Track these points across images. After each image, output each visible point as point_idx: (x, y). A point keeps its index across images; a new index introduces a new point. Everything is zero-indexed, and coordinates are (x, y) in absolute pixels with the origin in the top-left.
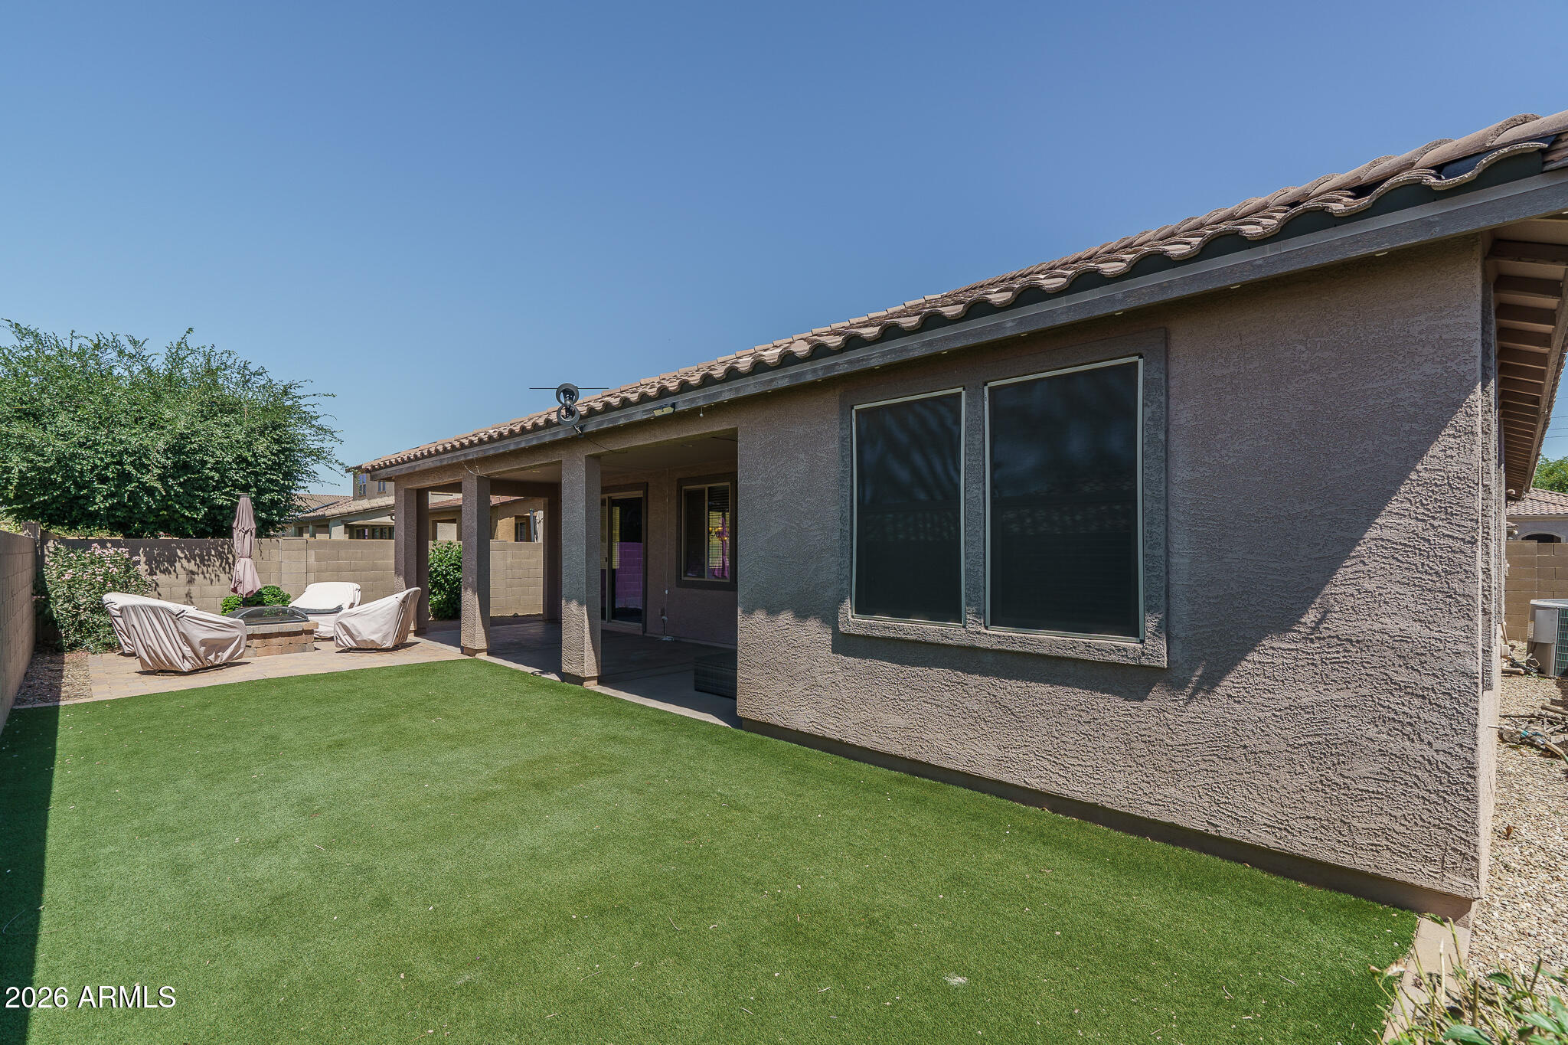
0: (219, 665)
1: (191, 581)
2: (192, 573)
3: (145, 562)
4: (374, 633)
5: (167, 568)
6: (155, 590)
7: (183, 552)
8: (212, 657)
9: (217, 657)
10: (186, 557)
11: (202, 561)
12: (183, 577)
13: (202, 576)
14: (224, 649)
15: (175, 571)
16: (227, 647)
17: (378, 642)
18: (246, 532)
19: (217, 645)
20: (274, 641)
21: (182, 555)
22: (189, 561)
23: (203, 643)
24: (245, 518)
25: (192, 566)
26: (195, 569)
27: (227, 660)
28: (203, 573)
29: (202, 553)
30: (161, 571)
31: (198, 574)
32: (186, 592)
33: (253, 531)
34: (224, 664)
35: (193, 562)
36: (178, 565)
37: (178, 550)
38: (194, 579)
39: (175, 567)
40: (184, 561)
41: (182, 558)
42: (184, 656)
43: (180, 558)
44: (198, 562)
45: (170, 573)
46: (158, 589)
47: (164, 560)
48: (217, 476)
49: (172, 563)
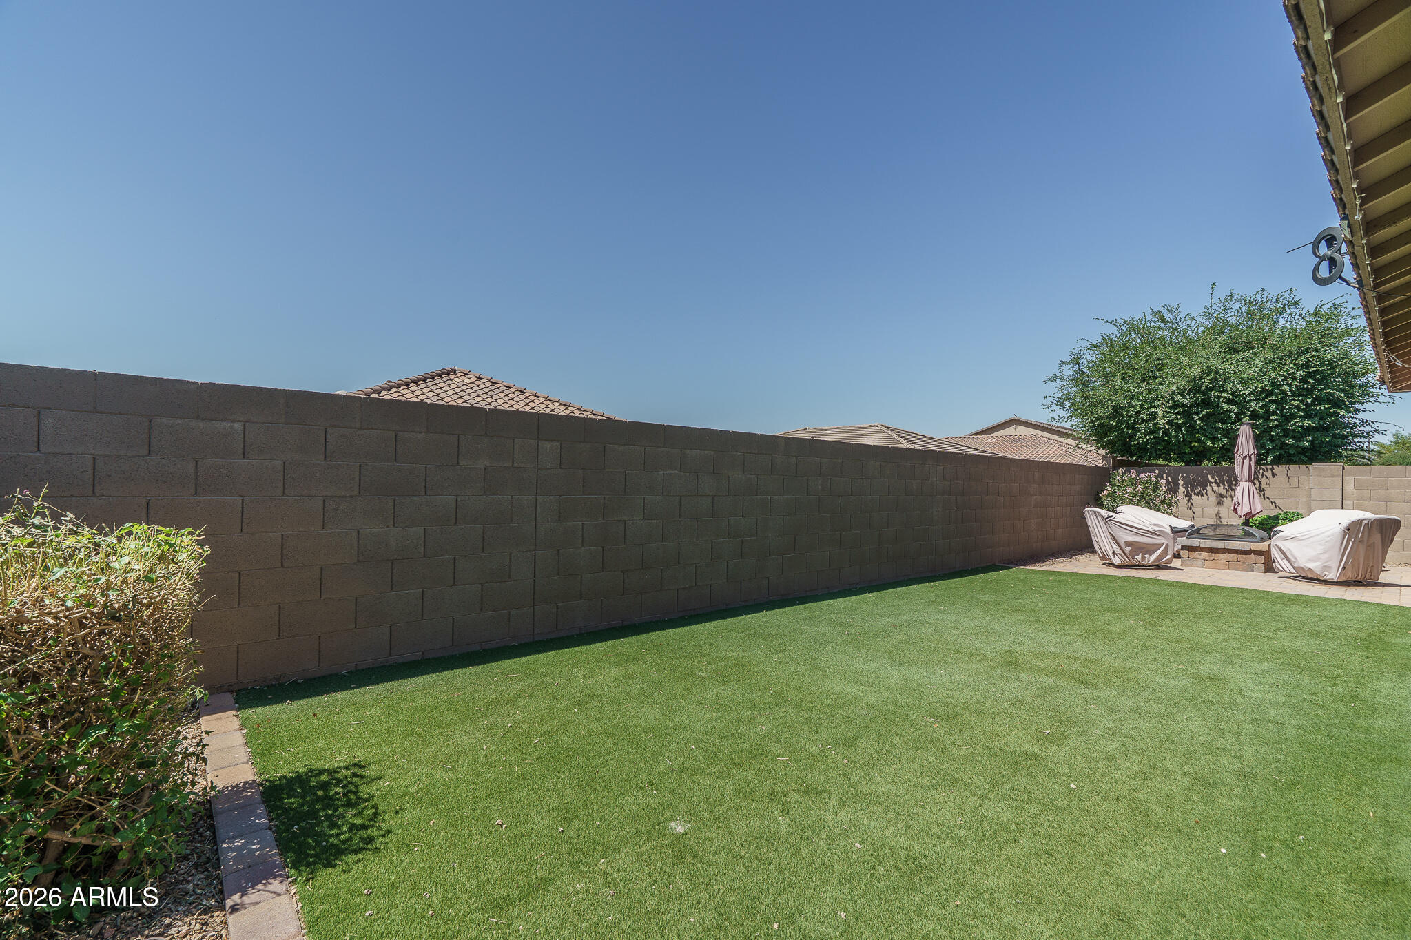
0: (1143, 566)
1: (1220, 503)
2: (1221, 496)
3: (1182, 485)
4: (1311, 560)
5: (1200, 491)
6: (1191, 509)
7: (1213, 477)
8: (1139, 557)
9: (1143, 558)
10: (1216, 482)
11: (1230, 486)
12: (1213, 499)
13: (1230, 499)
14: (1151, 553)
15: (1206, 494)
16: (1154, 552)
17: (1318, 571)
18: (1245, 458)
19: (1144, 548)
20: (1221, 556)
21: (1213, 480)
22: (1218, 486)
23: (1128, 544)
24: (1246, 446)
25: (1221, 490)
26: (1224, 492)
27: (1153, 562)
28: (1231, 496)
29: (1230, 479)
30: (1195, 494)
31: (1226, 497)
32: (1216, 512)
33: (1252, 456)
34: (1151, 566)
35: (1222, 487)
36: (1209, 488)
37: (1209, 476)
38: (1223, 501)
39: (1207, 491)
40: (1214, 485)
41: (1212, 483)
42: (1114, 553)
43: (1211, 483)
44: (1226, 486)
45: (1202, 495)
46: (1193, 508)
47: (1198, 485)
48: (1234, 409)
49: (1204, 486)
